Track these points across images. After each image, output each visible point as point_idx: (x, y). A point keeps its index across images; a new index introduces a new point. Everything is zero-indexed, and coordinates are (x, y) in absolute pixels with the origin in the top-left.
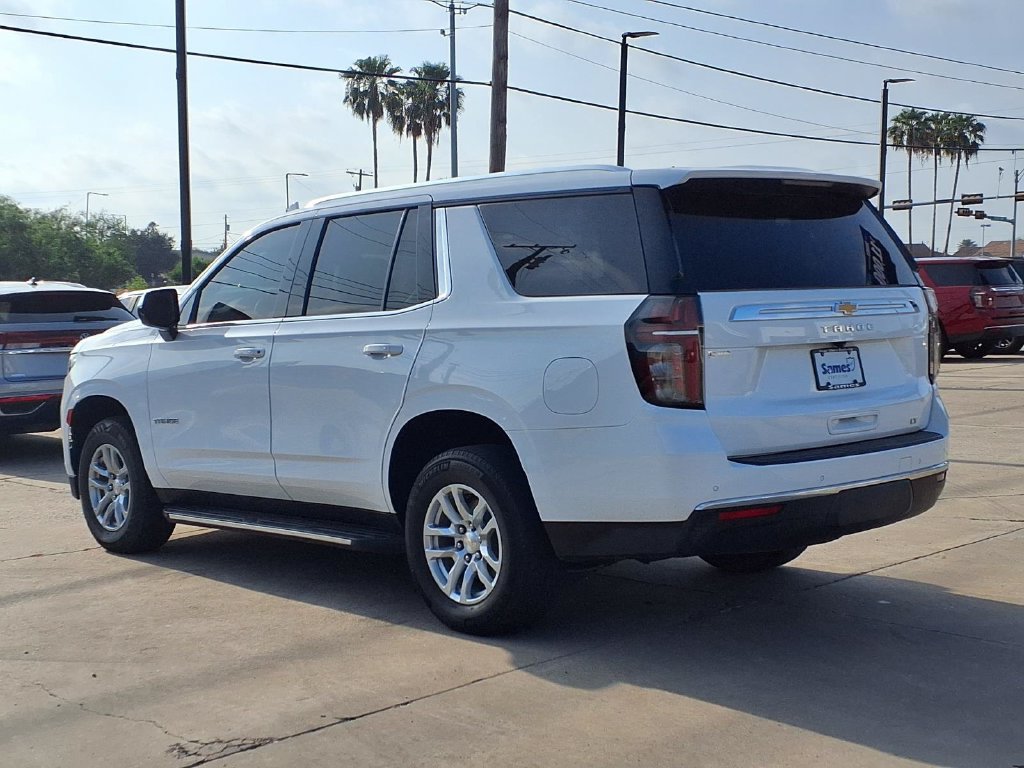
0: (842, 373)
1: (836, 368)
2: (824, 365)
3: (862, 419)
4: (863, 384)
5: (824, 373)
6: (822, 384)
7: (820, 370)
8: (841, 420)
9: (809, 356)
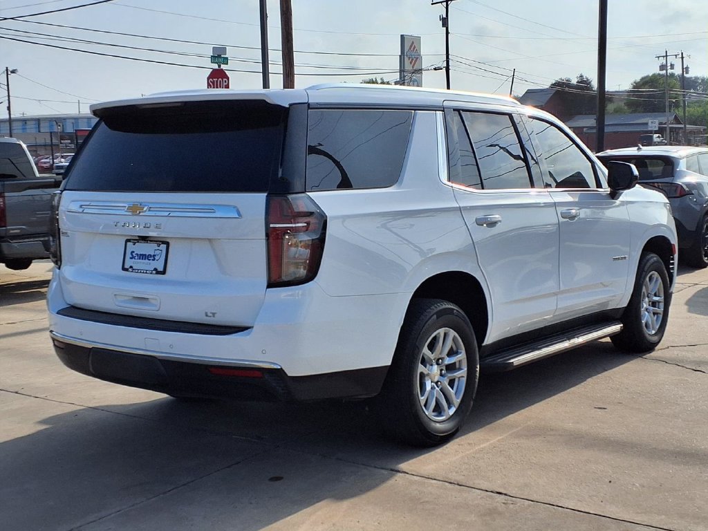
0: (147, 261)
1: (143, 257)
2: (133, 252)
3: (153, 301)
4: (164, 272)
5: (131, 258)
6: (126, 267)
7: (128, 255)
8: (134, 297)
9: (124, 243)
